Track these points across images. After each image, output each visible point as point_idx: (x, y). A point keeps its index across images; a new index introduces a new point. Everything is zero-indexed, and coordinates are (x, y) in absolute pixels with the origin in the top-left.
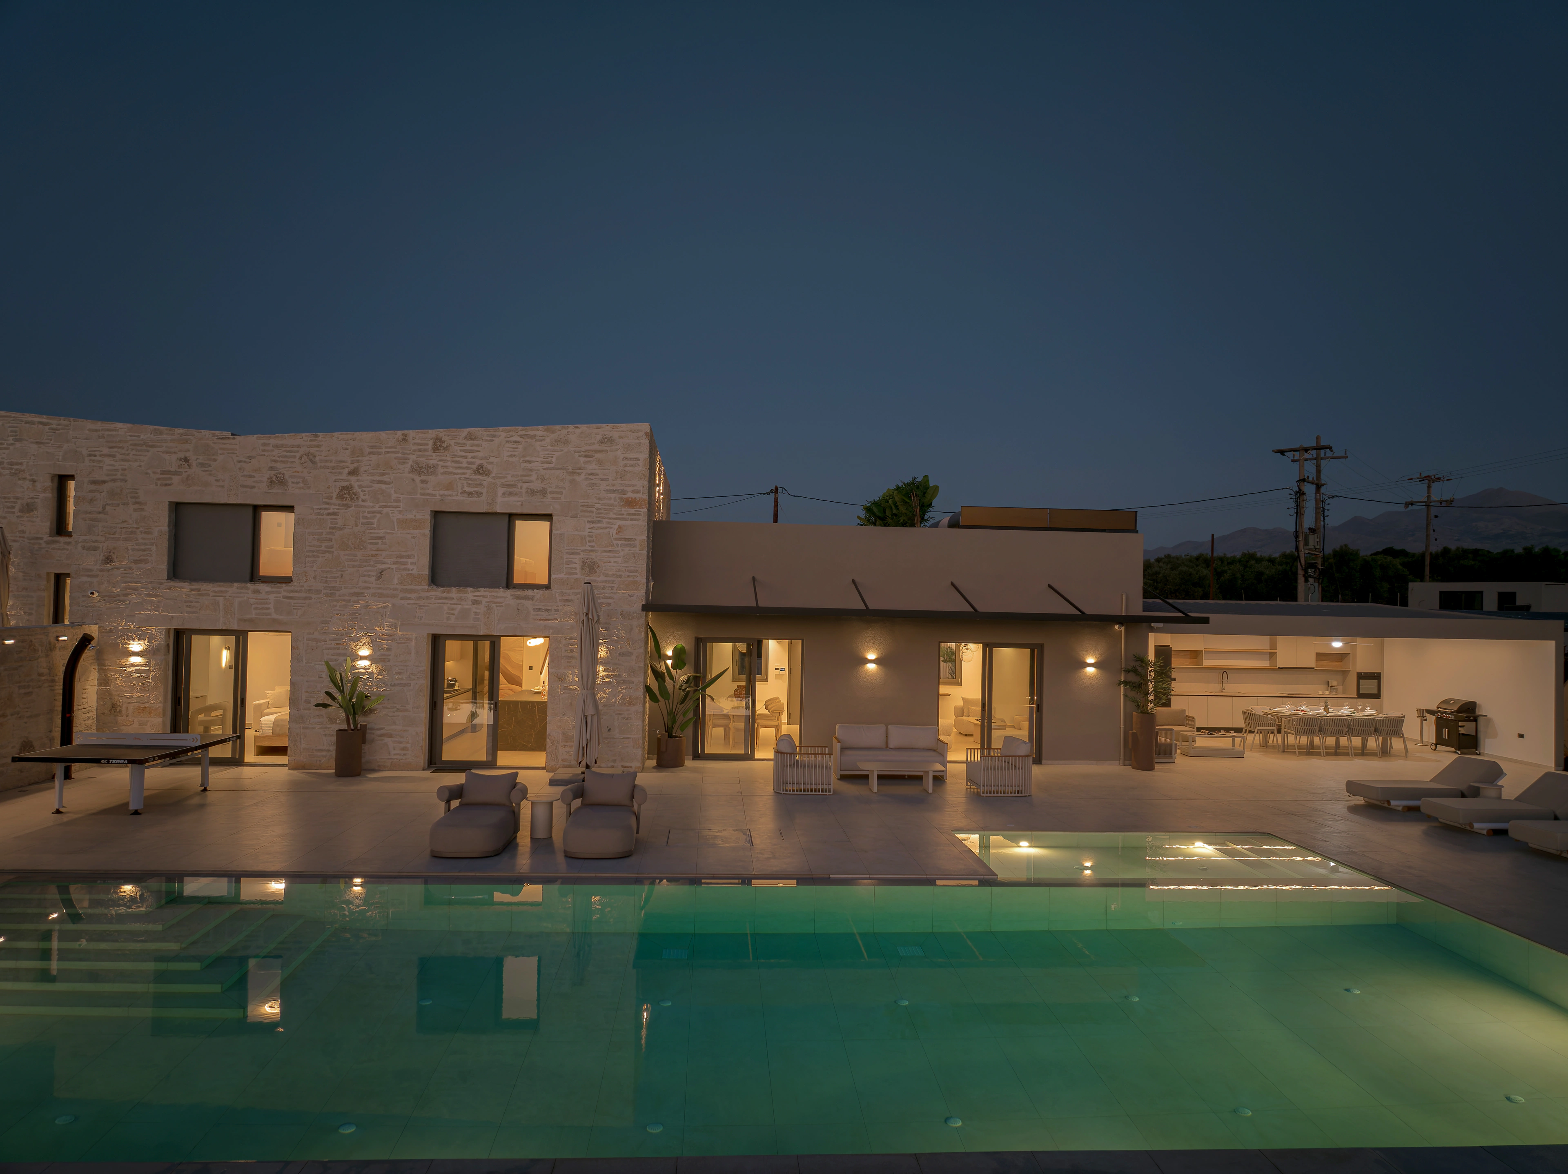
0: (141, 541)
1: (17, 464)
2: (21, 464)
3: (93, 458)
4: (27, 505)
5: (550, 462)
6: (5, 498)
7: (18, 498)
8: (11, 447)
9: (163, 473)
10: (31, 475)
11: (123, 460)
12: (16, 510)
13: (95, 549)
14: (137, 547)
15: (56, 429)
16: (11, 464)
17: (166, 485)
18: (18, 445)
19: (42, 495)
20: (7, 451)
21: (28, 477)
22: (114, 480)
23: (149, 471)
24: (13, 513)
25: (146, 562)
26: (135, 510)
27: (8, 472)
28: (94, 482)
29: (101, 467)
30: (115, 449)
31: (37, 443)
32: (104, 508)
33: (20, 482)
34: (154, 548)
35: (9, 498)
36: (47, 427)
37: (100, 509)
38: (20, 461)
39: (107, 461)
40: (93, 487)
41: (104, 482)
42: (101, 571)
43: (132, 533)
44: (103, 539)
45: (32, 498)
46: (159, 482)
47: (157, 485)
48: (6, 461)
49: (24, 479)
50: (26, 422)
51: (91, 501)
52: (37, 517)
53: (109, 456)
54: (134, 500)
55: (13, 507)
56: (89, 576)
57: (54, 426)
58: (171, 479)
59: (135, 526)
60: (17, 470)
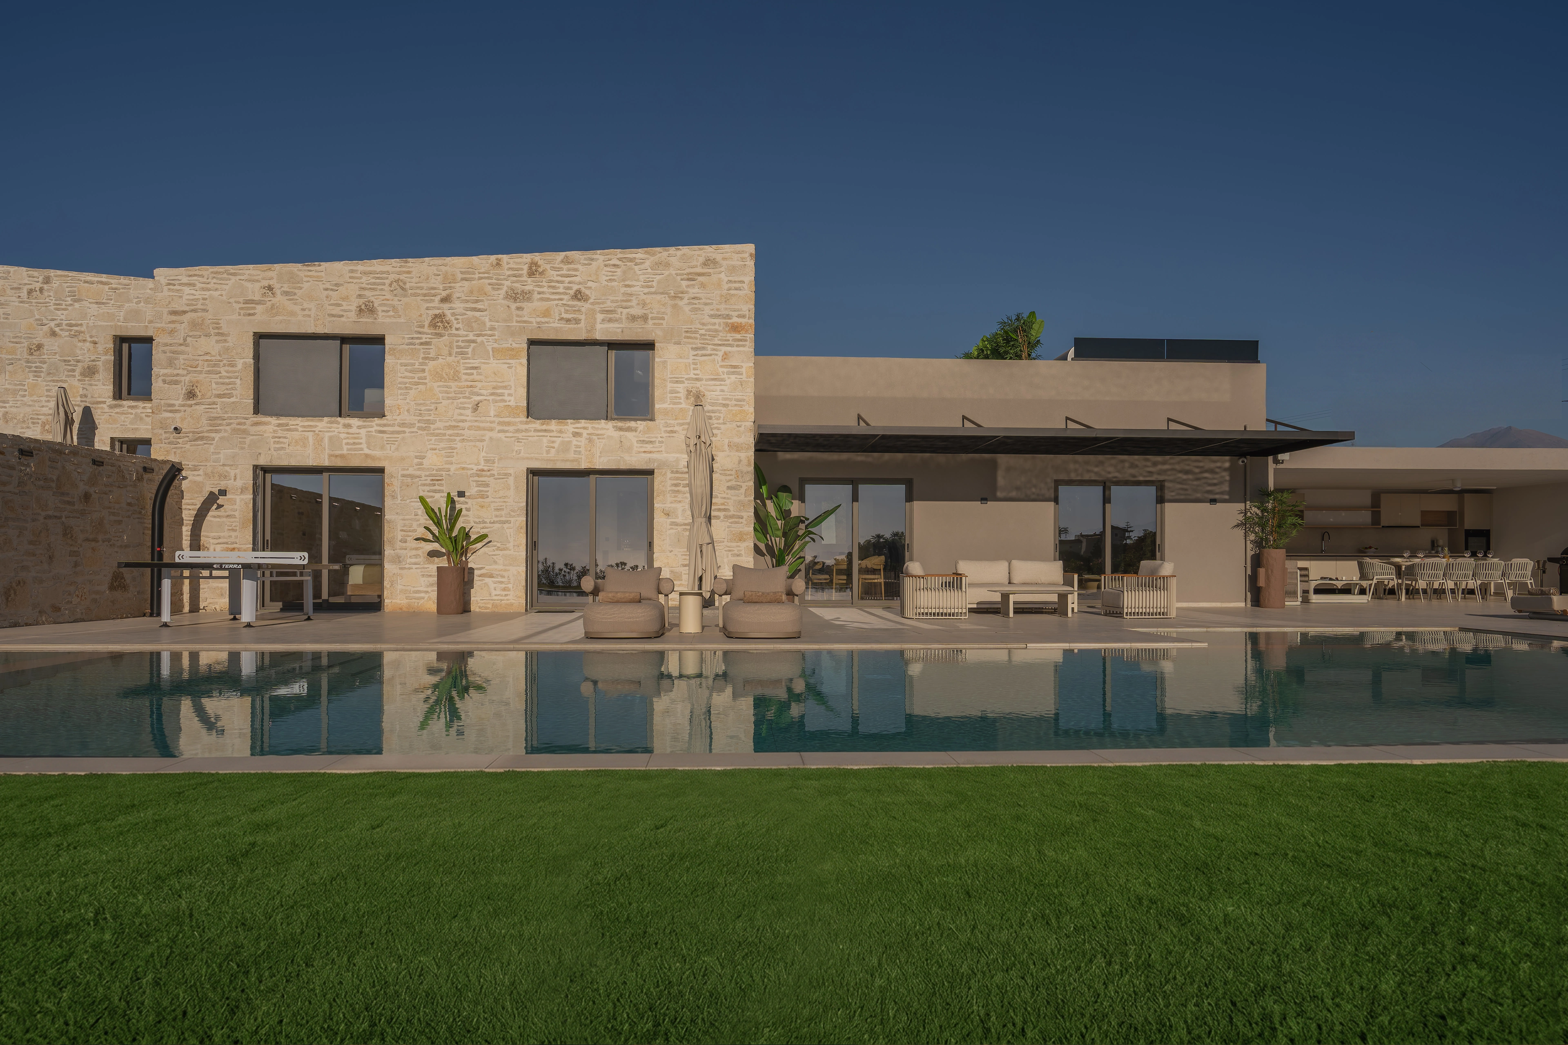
0: (224, 374)
1: (76, 325)
2: (81, 325)
3: (171, 287)
4: (88, 367)
5: (652, 287)
6: (65, 361)
7: (78, 361)
8: (70, 308)
9: (247, 302)
10: (91, 337)
11: (203, 289)
12: (77, 373)
13: (176, 383)
14: (221, 380)
15: (116, 289)
16: (70, 325)
17: (250, 315)
18: (77, 305)
19: (103, 358)
20: (65, 312)
21: (89, 339)
22: (195, 311)
23: (231, 300)
24: (74, 376)
25: (230, 396)
26: (217, 342)
27: (67, 333)
28: (174, 313)
29: (181, 297)
30: (195, 278)
31: (97, 303)
32: (185, 340)
33: (80, 344)
34: (238, 381)
35: (69, 361)
36: (107, 287)
37: (181, 341)
38: (80, 322)
39: (187, 290)
40: (174, 318)
41: (185, 312)
42: (183, 406)
43: (215, 365)
44: (185, 372)
45: (93, 361)
46: (242, 312)
47: (240, 315)
48: (65, 322)
49: (84, 341)
50: (86, 282)
51: (172, 332)
52: (99, 380)
53: (189, 285)
54: (216, 331)
55: (74, 371)
56: (171, 411)
57: (114, 286)
58: (254, 308)
59: (219, 358)
60: (76, 331)
